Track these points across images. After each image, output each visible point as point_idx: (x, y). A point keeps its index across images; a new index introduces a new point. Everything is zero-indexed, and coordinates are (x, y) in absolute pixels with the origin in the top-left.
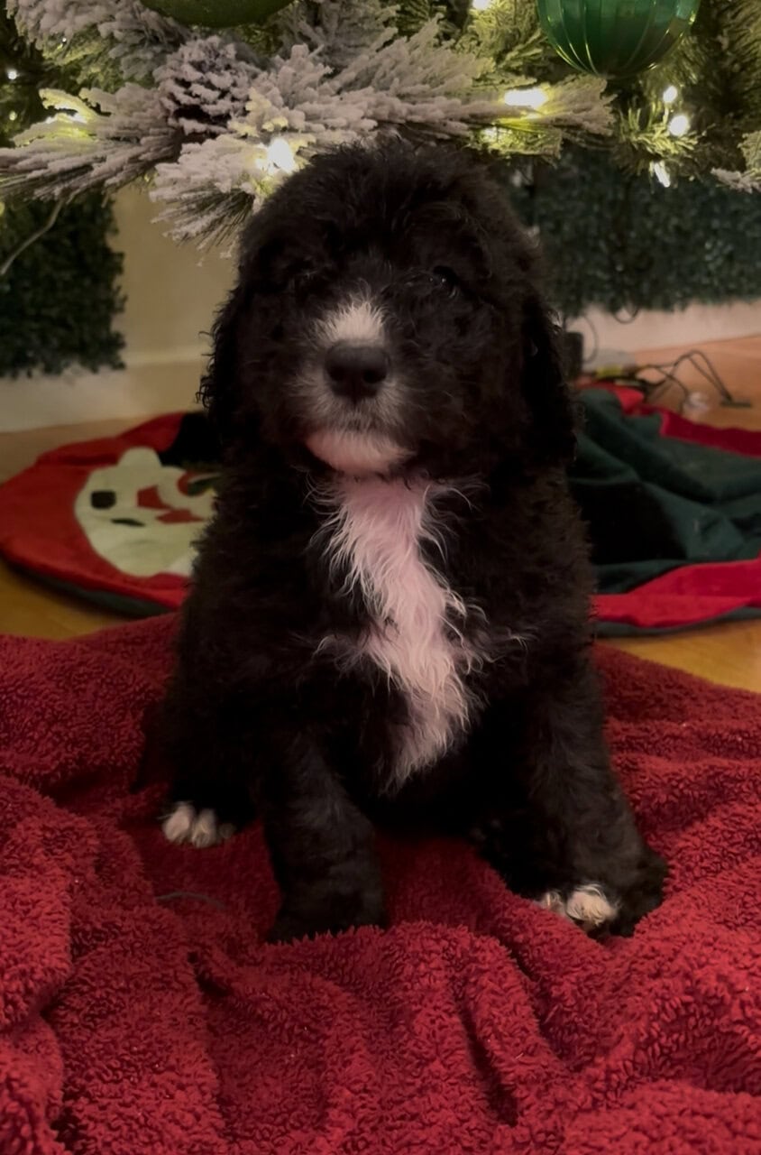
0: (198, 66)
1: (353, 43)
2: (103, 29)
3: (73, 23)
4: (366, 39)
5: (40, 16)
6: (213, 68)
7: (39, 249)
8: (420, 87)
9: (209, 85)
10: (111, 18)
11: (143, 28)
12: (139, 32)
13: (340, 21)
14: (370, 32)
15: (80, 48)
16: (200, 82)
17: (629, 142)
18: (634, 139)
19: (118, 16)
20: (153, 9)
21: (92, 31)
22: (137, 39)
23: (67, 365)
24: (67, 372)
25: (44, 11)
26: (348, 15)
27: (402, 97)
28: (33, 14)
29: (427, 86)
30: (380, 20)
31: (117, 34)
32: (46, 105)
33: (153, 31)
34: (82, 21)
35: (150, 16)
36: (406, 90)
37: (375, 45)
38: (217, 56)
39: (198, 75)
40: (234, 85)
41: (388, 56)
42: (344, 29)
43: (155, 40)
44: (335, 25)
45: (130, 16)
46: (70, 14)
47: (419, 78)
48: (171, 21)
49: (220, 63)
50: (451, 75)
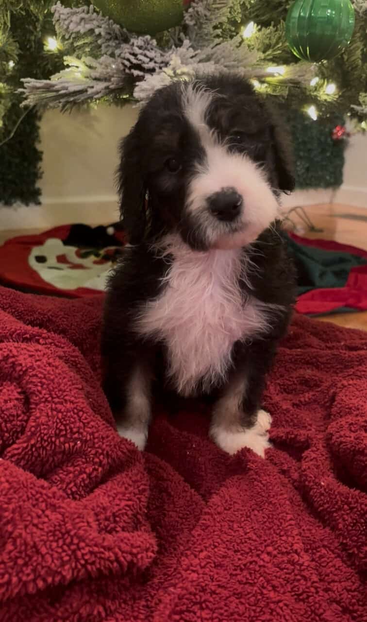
0: (140, 48)
1: (200, 44)
2: (97, 31)
3: (84, 27)
4: (206, 43)
5: (69, 24)
6: (146, 49)
7: (5, 148)
8: (233, 63)
9: (145, 56)
10: (99, 27)
11: (112, 32)
12: (109, 34)
13: (196, 35)
14: (208, 40)
15: (83, 39)
16: (141, 54)
17: (310, 95)
18: (312, 94)
19: (103, 26)
20: (117, 24)
21: (92, 31)
22: (108, 37)
23: (15, 202)
24: (15, 205)
25: (71, 21)
26: (200, 32)
27: (226, 66)
28: (66, 22)
29: (236, 63)
30: (213, 35)
31: (103, 34)
32: (65, 63)
33: (116, 34)
34: (88, 26)
35: (116, 27)
36: (228, 64)
37: (212, 45)
38: (148, 44)
39: (141, 51)
40: (155, 57)
41: (218, 49)
42: (197, 38)
43: (116, 38)
44: (194, 36)
45: (107, 27)
46: (82, 23)
47: (232, 59)
48: (125, 30)
49: (149, 47)
50: (246, 58)
